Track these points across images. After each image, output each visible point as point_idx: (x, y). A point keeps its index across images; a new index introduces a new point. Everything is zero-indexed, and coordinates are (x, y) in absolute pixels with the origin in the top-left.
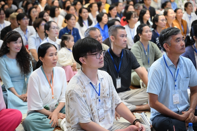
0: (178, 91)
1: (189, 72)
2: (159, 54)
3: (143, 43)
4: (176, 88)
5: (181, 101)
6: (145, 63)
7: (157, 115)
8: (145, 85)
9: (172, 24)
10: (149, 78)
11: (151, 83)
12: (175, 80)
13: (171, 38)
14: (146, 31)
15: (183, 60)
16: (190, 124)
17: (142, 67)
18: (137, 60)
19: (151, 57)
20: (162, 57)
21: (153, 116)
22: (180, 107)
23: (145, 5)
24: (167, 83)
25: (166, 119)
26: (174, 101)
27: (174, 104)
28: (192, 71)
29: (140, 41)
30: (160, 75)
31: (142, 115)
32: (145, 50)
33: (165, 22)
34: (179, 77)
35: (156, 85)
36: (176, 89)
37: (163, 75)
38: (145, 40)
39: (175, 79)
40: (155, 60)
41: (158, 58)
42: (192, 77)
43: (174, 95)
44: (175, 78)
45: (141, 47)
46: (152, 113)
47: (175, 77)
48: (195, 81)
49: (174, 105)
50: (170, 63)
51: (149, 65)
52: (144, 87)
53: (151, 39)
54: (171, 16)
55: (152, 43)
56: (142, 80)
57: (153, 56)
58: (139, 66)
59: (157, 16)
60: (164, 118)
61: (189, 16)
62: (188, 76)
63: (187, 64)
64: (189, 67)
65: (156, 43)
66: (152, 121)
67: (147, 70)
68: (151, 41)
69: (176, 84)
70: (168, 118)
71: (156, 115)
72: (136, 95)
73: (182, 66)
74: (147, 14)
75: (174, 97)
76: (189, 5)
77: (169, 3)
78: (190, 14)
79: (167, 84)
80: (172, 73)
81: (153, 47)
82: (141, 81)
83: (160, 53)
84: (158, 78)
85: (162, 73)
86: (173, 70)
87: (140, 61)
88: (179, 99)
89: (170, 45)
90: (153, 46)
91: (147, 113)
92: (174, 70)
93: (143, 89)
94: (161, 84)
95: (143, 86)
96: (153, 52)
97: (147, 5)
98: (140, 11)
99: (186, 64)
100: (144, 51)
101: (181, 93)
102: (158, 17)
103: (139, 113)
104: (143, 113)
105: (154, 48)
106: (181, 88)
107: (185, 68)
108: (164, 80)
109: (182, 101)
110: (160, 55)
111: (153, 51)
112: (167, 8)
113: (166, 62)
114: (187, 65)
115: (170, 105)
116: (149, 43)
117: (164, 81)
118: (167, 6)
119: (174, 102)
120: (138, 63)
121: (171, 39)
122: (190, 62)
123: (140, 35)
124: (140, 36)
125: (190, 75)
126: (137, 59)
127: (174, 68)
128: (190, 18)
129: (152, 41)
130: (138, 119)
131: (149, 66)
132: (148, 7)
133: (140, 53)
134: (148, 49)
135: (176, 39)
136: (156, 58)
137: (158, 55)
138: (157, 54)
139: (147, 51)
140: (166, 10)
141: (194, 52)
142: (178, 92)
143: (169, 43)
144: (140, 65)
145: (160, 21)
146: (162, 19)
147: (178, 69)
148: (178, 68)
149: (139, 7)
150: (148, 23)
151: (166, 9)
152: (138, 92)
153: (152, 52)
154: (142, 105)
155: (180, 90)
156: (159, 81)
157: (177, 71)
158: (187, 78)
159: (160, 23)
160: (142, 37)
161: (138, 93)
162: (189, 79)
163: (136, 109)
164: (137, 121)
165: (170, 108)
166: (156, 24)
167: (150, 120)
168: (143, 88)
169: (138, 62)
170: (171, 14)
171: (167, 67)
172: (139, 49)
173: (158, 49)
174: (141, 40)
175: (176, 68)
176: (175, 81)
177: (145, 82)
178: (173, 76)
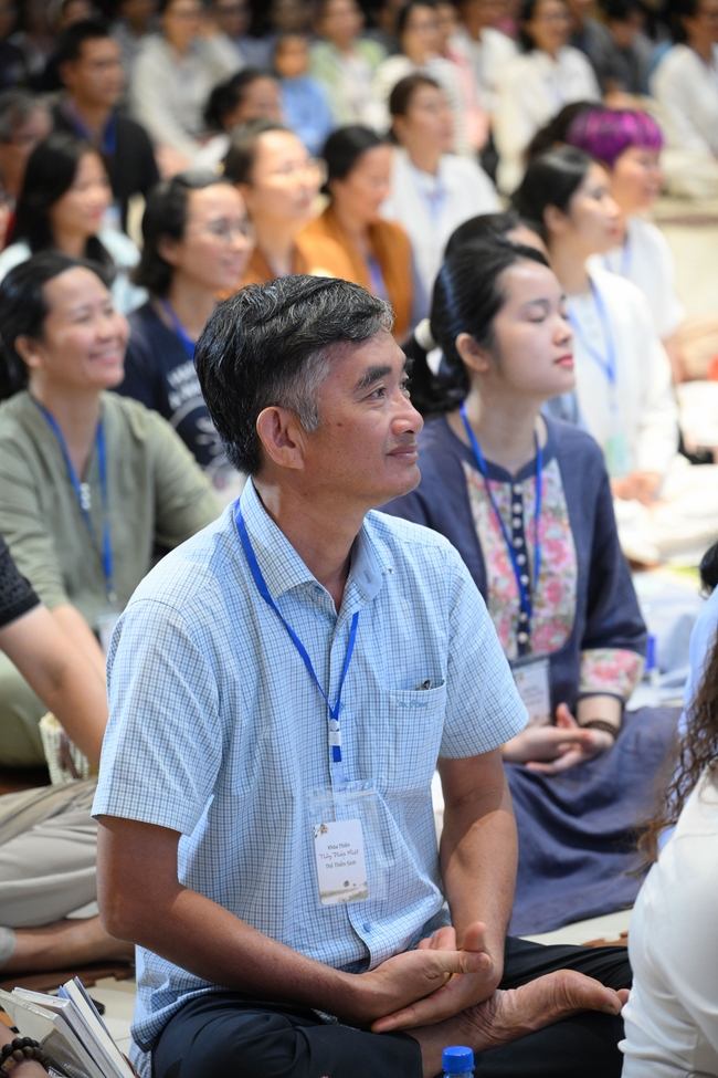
0: (355, 794)
1: (440, 634)
2: (188, 496)
3: (60, 409)
4: (336, 769)
5: (382, 880)
6: (76, 580)
7: (188, 1001)
8: (80, 761)
9: (295, 254)
10: (115, 696)
11: (133, 736)
12: (332, 704)
13: (324, 369)
14: (82, 314)
15: (391, 544)
16: (453, 1060)
17: (50, 608)
18: (15, 551)
19: (124, 527)
20: (222, 523)
21: (156, 1007)
22: (374, 925)
23: (70, 105)
24: (264, 734)
25: (262, 1026)
26: (328, 879)
27: (327, 902)
28: (464, 629)
29: (33, 399)
30: (208, 668)
31: (63, 1004)
32: (77, 466)
33: (241, 242)
34: (362, 683)
35: (180, 755)
36: (337, 785)
37: (231, 666)
38: (72, 386)
39: (332, 696)
40: (160, 551)
41: (183, 535)
42: (459, 680)
43: (323, 830)
44: (333, 689)
45: (46, 448)
46: (145, 983)
47: (327, 681)
48: (481, 713)
49: (328, 913)
50: (290, 569)
51: (109, 588)
52: (77, 776)
53: (116, 374)
54: (279, 194)
55: (133, 407)
56: (63, 717)
57: (140, 513)
58: (31, 602)
59: (181, 190)
60: (248, 1017)
61: (428, 183)
62: (436, 668)
63: (418, 575)
64: (438, 594)
65: (166, 412)
66: (144, 1049)
67: (97, 634)
68: (123, 389)
69: (338, 739)
70: (275, 1017)
71: (181, 999)
72: (16, 843)
73: (385, 589)
74: (85, 187)
75: (321, 843)
76: (424, 95)
77: (262, 88)
78: (434, 172)
79: (268, 745)
80: (309, 651)
81: (138, 443)
82: (49, 727)
83: (200, 493)
84: (189, 691)
85: (224, 649)
86: (311, 629)
87: (36, 563)
88: (360, 858)
89: (309, 425)
90: (140, 433)
91: (105, 990)
92: (324, 626)
93: (69, 794)
94: (218, 747)
95: (66, 763)
96: (141, 483)
97: (91, 101)
98: (26, 149)
99: (410, 572)
100: (70, 479)
101: (383, 815)
102: (184, 199)
103: (45, 990)
104: (71, 986)
105: (152, 448)
106: (381, 776)
107: (407, 604)
108: (241, 708)
109: (389, 875)
110: (204, 505)
111: (139, 469)
112: (251, 122)
113: (259, 560)
114: (421, 582)
115: (294, 912)
116: (102, 407)
117: (244, 719)
118: (248, 110)
119: (323, 888)
120: (16, 575)
121: (321, 379)
122: (444, 558)
123: (31, 349)
124: (34, 361)
125: (450, 660)
126: (8, 540)
127: (323, 610)
128: (436, 198)
129: (136, 396)
130: (27, 1042)
131: (113, 597)
132: (95, 122)
133: (37, 492)
134: (94, 464)
135: (360, 375)
136: (166, 534)
137: (180, 509)
138: (173, 495)
139: (93, 473)
140: (243, 143)
141: (468, 468)
142: (354, 808)
143: (306, 408)
144: (36, 588)
145: (200, 233)
146: (214, 215)
147: (356, 616)
148: (354, 604)
149: (20, 119)
150: (95, 253)
151: (240, 130)
152: (26, 817)
153: (130, 482)
154: (64, 921)
155: (375, 790)
156: (203, 717)
157: (342, 630)
158: (425, 685)
159: (203, 249)
160: (45, 366)
161: (27, 829)
162: (439, 695)
163: (16, 958)
164: (19, 1061)
165: (289, 937)
166: (170, 255)
167: (131, 1041)
168: (70, 780)
169: (24, 570)
170: (278, 172)
171: (268, 600)
172: (23, 456)
173: (181, 456)
174: (36, 386)
175: (339, 606)
176: (335, 716)
177: (83, 737)
178: (319, 673)
